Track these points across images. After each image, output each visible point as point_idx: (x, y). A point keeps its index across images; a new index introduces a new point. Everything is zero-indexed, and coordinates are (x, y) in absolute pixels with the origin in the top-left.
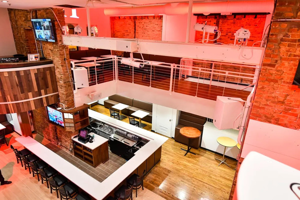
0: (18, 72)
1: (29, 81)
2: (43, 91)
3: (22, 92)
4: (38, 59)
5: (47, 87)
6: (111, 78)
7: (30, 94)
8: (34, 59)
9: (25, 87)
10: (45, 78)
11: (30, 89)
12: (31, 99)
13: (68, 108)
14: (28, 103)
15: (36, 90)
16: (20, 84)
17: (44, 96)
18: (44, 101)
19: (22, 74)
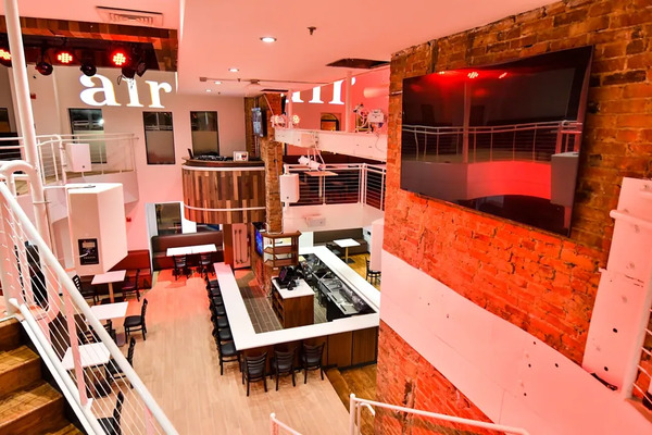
0: (219, 173)
1: (230, 186)
2: (244, 202)
3: (220, 198)
4: (246, 159)
5: (251, 197)
6: (354, 199)
7: (228, 202)
8: (240, 159)
9: (224, 192)
10: (249, 185)
11: (230, 196)
12: (229, 210)
13: (271, 231)
14: (224, 213)
15: (236, 198)
16: (219, 188)
17: (245, 209)
18: (245, 215)
19: (223, 176)
